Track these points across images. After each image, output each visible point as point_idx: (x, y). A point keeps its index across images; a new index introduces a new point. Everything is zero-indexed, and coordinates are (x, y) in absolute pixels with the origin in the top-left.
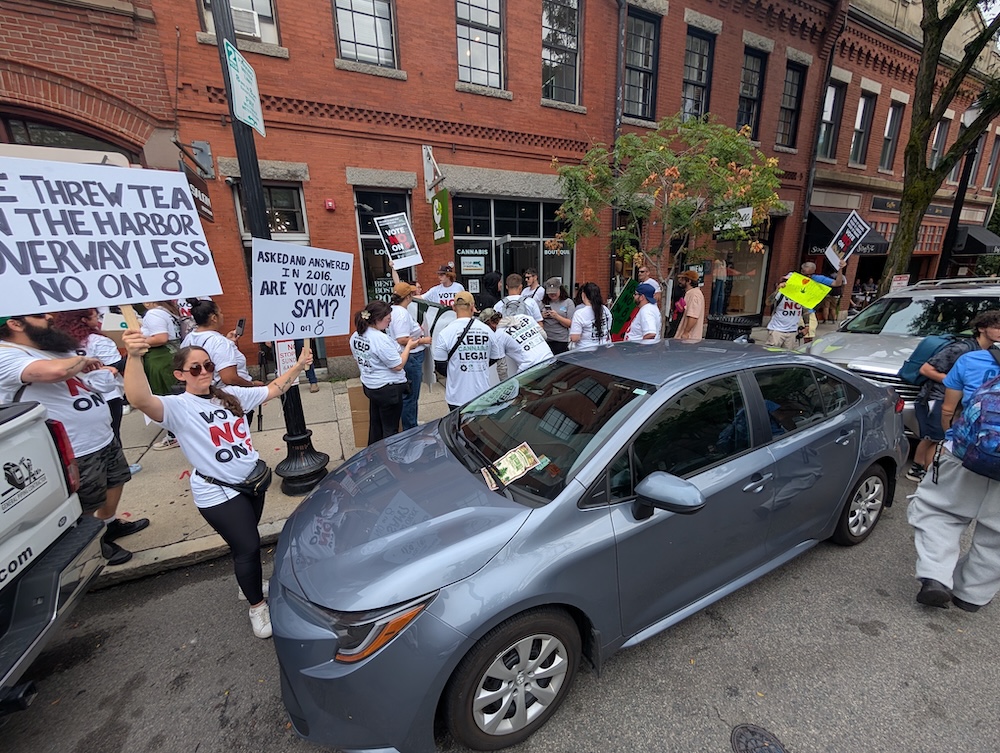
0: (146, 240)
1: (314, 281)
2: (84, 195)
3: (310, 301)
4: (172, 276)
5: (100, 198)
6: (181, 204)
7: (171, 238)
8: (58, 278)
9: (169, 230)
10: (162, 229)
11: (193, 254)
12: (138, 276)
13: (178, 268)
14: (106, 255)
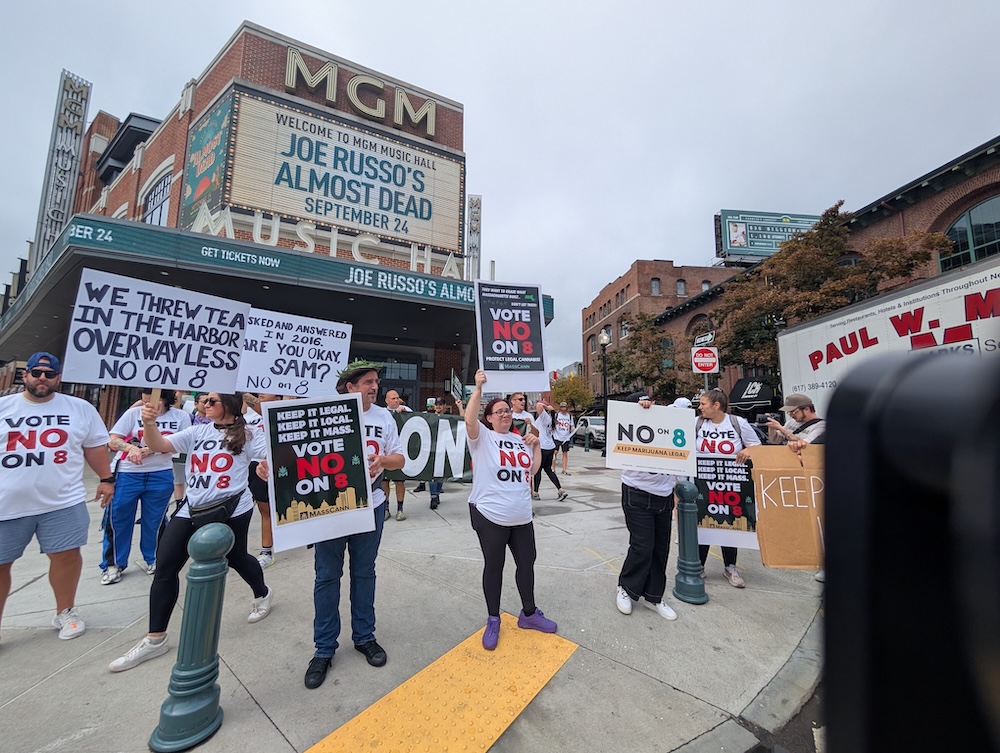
0: (196, 346)
1: (301, 345)
2: (172, 309)
3: (295, 362)
4: (201, 374)
5: (183, 313)
6: (238, 324)
7: (216, 347)
8: (122, 361)
9: (218, 341)
10: (213, 339)
11: (226, 360)
12: (178, 370)
13: (210, 369)
14: (164, 351)
